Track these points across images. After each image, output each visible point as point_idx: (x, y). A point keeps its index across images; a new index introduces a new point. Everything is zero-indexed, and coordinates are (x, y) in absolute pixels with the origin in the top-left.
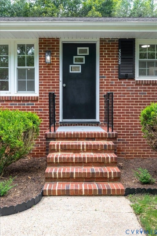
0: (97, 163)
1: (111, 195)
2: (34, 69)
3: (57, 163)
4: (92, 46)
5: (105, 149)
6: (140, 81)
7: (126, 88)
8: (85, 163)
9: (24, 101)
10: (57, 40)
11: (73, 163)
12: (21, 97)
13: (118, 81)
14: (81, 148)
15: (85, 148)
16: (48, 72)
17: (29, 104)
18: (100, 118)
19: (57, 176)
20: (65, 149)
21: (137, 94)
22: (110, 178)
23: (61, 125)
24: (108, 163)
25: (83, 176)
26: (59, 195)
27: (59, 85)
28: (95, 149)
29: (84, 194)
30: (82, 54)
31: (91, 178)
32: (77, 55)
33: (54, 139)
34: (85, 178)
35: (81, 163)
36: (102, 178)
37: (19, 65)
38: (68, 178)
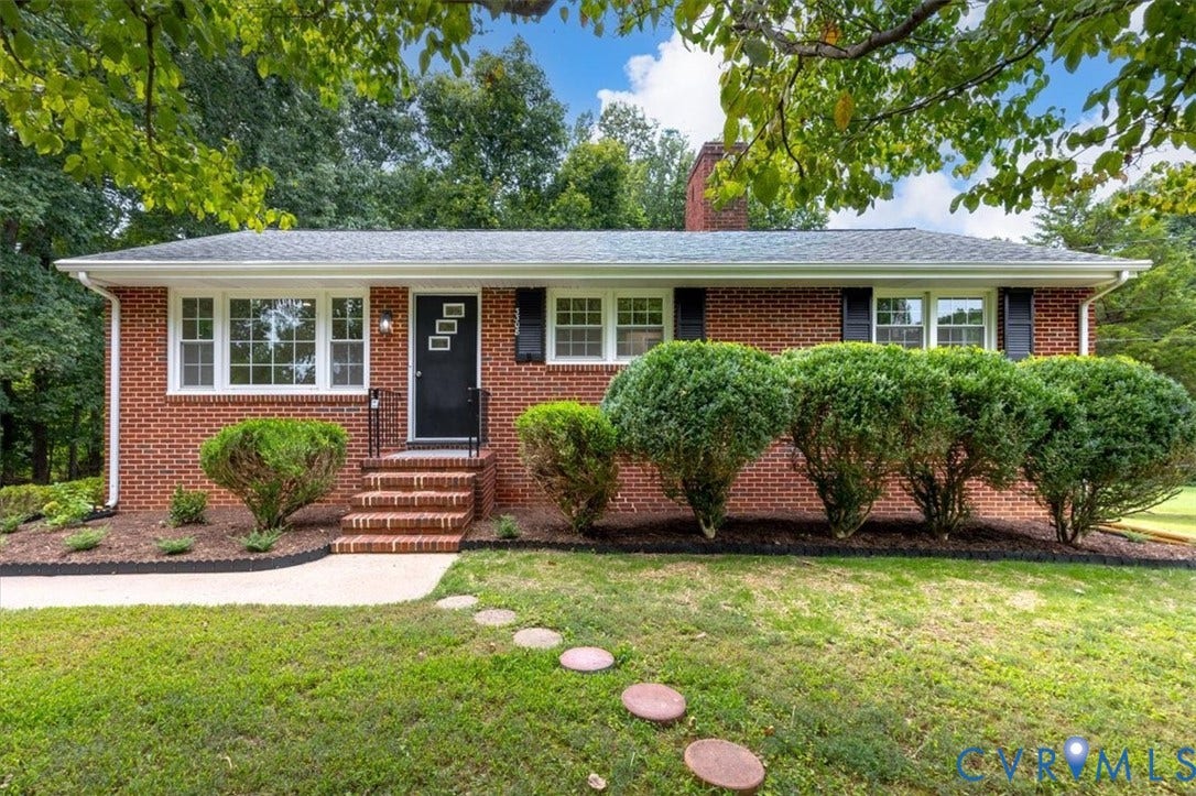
0: (434, 505)
1: (437, 552)
2: (362, 345)
3: (368, 506)
4: (470, 301)
5: (455, 485)
6: (553, 366)
7: (528, 379)
8: (414, 506)
9: (341, 403)
10: (404, 291)
11: (394, 506)
12: (336, 397)
13: (516, 366)
14: (415, 483)
15: (421, 483)
16: (386, 350)
17: (351, 410)
18: (481, 436)
19: (361, 526)
20: (388, 485)
21: (550, 389)
22: (446, 527)
23: (409, 449)
24: (452, 506)
25: (402, 525)
26: (356, 552)
27: (406, 374)
28: (438, 485)
29: (394, 549)
30: (451, 316)
31: (414, 528)
32: (442, 318)
33: (376, 469)
34: (407, 529)
35: (408, 506)
36: (433, 528)
37: (335, 336)
38: (378, 528)
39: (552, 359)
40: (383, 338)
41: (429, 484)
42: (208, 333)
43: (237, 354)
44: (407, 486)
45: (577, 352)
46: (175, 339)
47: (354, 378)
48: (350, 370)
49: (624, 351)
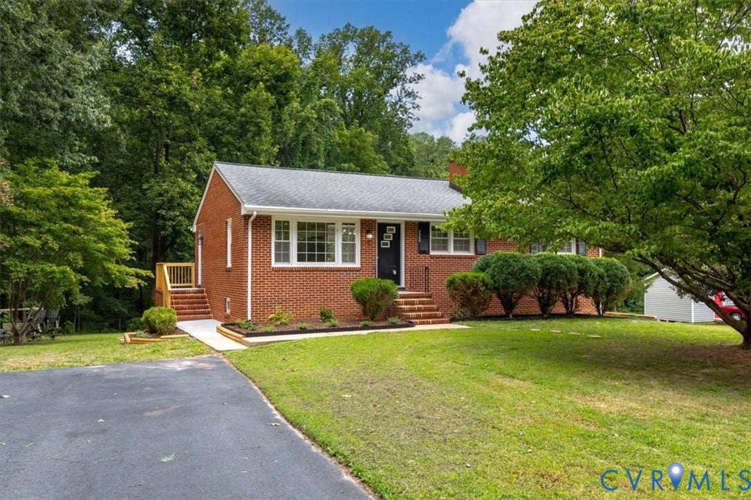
2: (355, 244)
4: (398, 226)
6: (433, 255)
7: (423, 261)
9: (350, 271)
10: (375, 221)
12: (345, 268)
13: (419, 255)
17: (353, 274)
18: (405, 285)
21: (431, 265)
30: (390, 233)
32: (386, 233)
37: (343, 240)
39: (432, 253)
40: (365, 243)
41: (420, 303)
42: (287, 237)
43: (300, 248)
44: (413, 303)
45: (438, 249)
46: (273, 240)
47: (353, 260)
48: (349, 257)
49: (455, 249)
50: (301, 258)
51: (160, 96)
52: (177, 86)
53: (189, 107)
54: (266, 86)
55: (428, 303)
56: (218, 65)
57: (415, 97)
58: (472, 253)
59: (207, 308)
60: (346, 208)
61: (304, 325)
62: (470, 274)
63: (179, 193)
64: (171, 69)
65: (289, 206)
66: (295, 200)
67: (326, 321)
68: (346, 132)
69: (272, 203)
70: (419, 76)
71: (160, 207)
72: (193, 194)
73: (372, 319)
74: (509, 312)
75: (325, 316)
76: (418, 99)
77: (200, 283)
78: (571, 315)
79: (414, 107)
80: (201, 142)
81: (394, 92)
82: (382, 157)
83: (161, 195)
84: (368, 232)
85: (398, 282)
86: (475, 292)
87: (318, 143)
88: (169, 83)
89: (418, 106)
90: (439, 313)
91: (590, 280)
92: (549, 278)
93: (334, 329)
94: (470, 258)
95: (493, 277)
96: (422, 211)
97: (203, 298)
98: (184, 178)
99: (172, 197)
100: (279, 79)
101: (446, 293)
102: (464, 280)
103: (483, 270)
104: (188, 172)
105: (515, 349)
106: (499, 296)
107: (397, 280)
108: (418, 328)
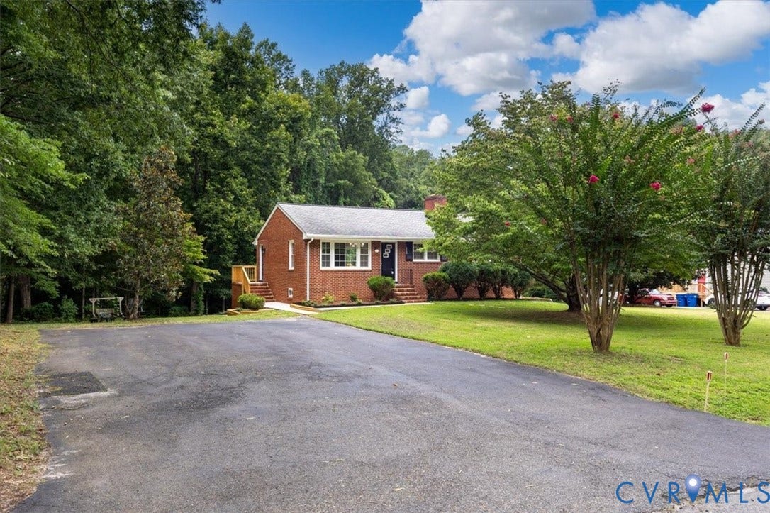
2: (368, 256)
4: (393, 244)
10: (379, 241)
18: (398, 280)
30: (389, 249)
32: (386, 248)
37: (361, 253)
39: (414, 260)
40: (374, 255)
41: (407, 291)
42: (329, 252)
43: (337, 258)
44: (403, 291)
45: (418, 258)
46: (321, 254)
47: (366, 265)
48: (364, 263)
49: (428, 258)
50: (337, 264)
51: (207, 137)
52: (220, 129)
53: (228, 144)
54: (286, 127)
55: (412, 291)
56: (244, 106)
57: (398, 123)
58: (438, 260)
59: (271, 295)
60: (363, 234)
61: (343, 302)
62: (436, 274)
63: (221, 210)
64: (214, 115)
65: (331, 234)
66: (333, 230)
67: (353, 301)
68: (342, 154)
69: (321, 233)
70: (401, 105)
71: (207, 221)
72: (231, 211)
73: (380, 299)
74: (460, 296)
75: (353, 299)
76: (400, 125)
77: (261, 278)
78: (498, 298)
79: (397, 132)
80: (236, 170)
81: (381, 117)
82: (372, 174)
83: (207, 212)
84: (376, 248)
85: (394, 279)
86: (440, 284)
87: (320, 165)
88: (214, 127)
89: (401, 131)
90: (418, 297)
91: (508, 277)
92: (483, 276)
93: (359, 304)
94: (437, 263)
95: (450, 275)
96: (408, 235)
97: (267, 288)
98: (224, 199)
99: (217, 213)
100: (295, 120)
101: (423, 285)
102: (433, 277)
103: (444, 271)
104: (228, 194)
105: (456, 312)
106: (454, 287)
107: (393, 277)
108: (406, 304)
